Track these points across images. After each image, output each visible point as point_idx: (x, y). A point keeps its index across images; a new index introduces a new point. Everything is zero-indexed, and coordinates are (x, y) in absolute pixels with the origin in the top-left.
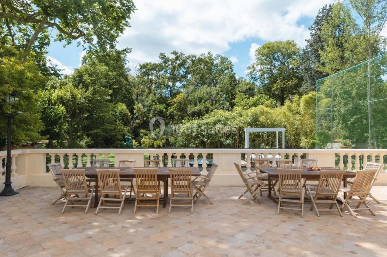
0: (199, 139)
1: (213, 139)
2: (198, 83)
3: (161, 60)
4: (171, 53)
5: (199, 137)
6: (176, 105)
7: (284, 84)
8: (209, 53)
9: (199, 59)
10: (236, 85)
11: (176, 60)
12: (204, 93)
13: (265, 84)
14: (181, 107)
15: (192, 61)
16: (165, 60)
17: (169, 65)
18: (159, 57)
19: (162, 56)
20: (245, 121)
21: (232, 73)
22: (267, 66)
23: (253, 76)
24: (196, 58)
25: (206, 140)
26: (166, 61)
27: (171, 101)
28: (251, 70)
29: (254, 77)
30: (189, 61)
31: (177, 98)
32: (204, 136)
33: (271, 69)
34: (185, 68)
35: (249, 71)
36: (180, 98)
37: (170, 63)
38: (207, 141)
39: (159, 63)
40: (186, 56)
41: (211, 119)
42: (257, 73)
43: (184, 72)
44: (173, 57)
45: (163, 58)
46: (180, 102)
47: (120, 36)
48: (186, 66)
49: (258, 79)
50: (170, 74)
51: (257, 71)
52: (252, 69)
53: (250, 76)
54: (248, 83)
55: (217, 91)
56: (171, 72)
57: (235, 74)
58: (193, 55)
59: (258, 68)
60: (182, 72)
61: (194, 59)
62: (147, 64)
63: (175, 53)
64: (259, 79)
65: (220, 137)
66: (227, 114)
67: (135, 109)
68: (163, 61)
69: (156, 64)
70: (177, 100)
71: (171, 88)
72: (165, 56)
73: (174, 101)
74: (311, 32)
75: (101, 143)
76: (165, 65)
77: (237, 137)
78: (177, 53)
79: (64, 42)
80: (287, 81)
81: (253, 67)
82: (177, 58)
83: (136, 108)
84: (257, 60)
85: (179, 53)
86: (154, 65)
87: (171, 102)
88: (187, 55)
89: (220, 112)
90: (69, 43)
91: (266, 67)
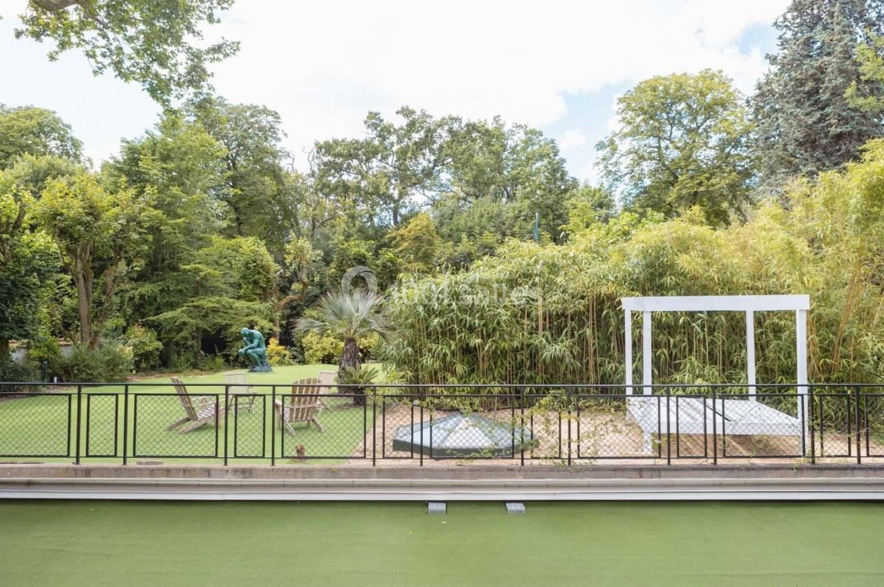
0: (454, 339)
1: (504, 340)
2: (468, 194)
3: (370, 130)
4: (397, 113)
5: (452, 334)
6: (405, 244)
7: (700, 184)
8: (496, 119)
9: (467, 125)
10: (566, 191)
11: (409, 131)
12: (482, 216)
13: (645, 188)
14: (420, 249)
15: (450, 131)
16: (382, 130)
17: (392, 144)
18: (366, 122)
19: (374, 120)
20: (620, 275)
21: (557, 158)
22: (647, 142)
23: (610, 168)
24: (461, 123)
25: (479, 341)
26: (384, 132)
27: (394, 235)
28: (605, 152)
29: (614, 170)
30: (444, 134)
31: (410, 227)
32: (471, 329)
33: (659, 148)
34: (432, 151)
35: (601, 153)
36: (418, 228)
37: (393, 138)
38: (482, 346)
39: (366, 140)
40: (434, 119)
41: (499, 268)
42: (622, 160)
43: (430, 162)
44: (401, 122)
45: (375, 126)
46: (417, 238)
47: (219, 21)
48: (435, 146)
49: (625, 175)
50: (395, 168)
51: (622, 155)
52: (608, 149)
53: (601, 167)
54: (595, 191)
55: (516, 212)
56: (396, 161)
57: (563, 161)
58: (454, 115)
59: (624, 145)
60: (424, 161)
61: (456, 126)
62: (336, 142)
63: (406, 112)
64: (629, 176)
65: (531, 333)
66: (552, 251)
67: (289, 253)
68: (375, 132)
69: (357, 142)
70: (409, 232)
71: (395, 202)
72: (382, 121)
73: (402, 236)
74: (781, 33)
75: (192, 346)
76: (381, 143)
77: (589, 332)
78: (413, 112)
79: (50, 43)
80: (707, 175)
81: (612, 142)
82: (412, 126)
83: (292, 251)
84: (622, 124)
85: (418, 113)
86: (353, 144)
87: (394, 238)
88: (437, 118)
89: (529, 246)
90: (63, 45)
91: (645, 145)
